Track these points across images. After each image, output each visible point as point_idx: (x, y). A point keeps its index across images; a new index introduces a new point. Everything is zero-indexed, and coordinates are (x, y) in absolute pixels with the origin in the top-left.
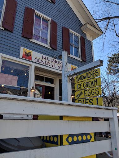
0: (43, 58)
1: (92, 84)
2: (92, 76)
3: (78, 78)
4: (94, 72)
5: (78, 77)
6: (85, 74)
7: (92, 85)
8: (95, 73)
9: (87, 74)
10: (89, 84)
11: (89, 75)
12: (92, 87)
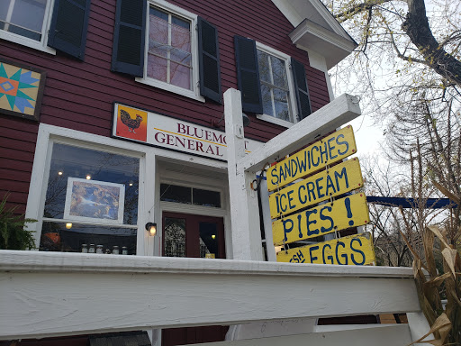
0: (182, 131)
1: (328, 186)
2: (325, 160)
3: (278, 173)
4: (333, 144)
5: (278, 169)
6: (301, 156)
7: (331, 190)
8: (338, 147)
9: (310, 155)
10: (319, 188)
11: (316, 154)
12: (328, 197)
